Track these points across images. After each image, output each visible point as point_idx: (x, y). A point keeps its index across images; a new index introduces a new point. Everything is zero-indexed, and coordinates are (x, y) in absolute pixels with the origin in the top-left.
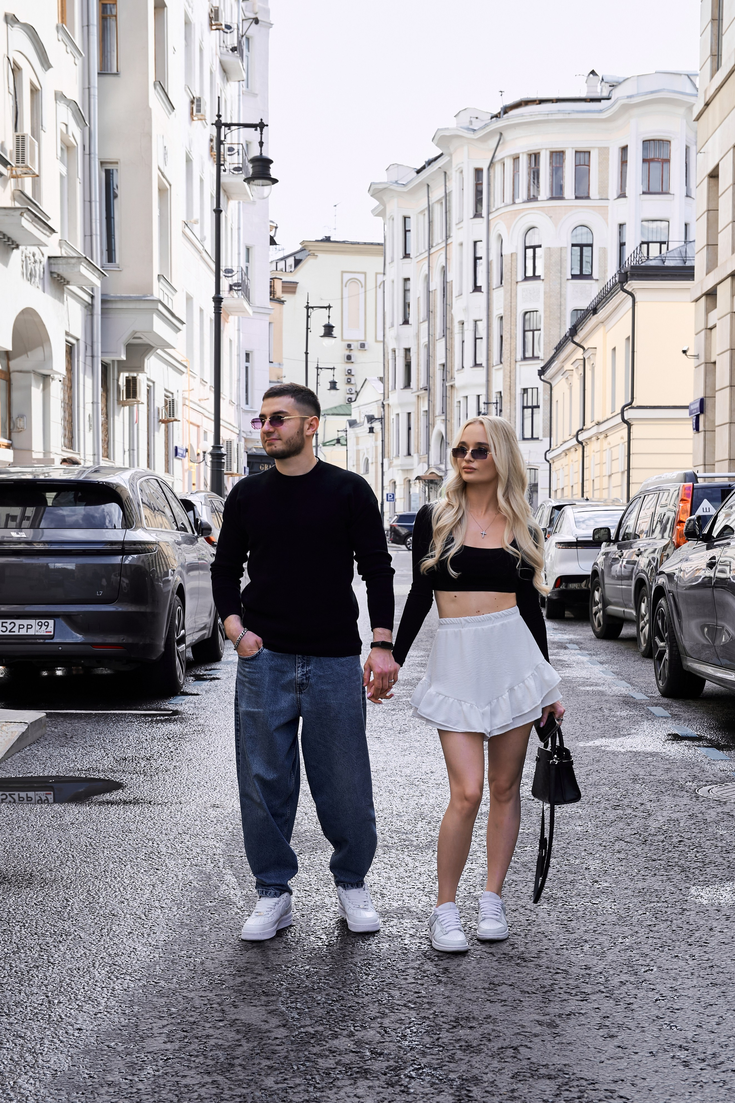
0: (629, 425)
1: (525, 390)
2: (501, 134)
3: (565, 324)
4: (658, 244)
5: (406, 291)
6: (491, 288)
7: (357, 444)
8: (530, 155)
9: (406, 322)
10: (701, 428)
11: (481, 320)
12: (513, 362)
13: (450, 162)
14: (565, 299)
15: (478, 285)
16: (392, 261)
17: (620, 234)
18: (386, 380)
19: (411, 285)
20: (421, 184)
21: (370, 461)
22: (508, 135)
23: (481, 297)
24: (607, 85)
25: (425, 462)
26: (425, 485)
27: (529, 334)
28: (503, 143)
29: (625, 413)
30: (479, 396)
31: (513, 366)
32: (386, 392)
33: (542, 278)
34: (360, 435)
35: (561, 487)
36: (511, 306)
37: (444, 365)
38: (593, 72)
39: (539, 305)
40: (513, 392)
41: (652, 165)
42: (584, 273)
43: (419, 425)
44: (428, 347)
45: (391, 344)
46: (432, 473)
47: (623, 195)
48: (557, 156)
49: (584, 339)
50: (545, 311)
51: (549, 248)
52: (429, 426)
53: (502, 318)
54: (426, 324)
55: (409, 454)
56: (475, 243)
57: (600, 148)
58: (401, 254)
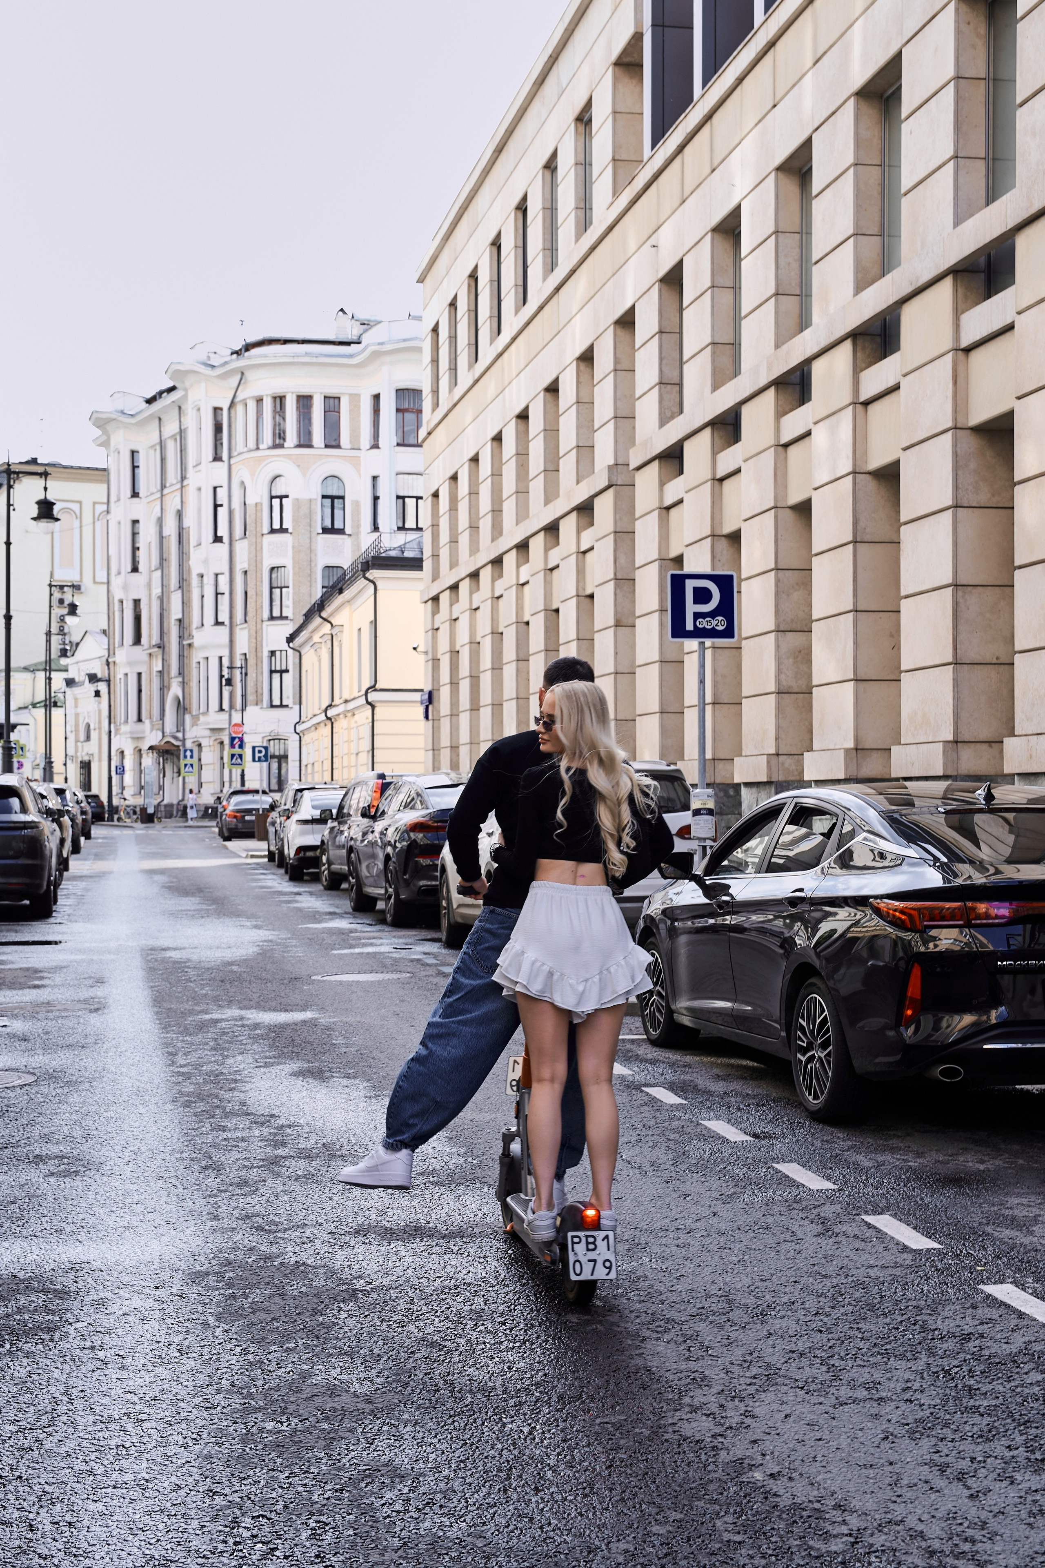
0: (373, 707)
1: (273, 653)
2: (243, 373)
3: (316, 582)
4: (415, 500)
5: (134, 534)
6: (233, 539)
7: (76, 706)
8: (275, 398)
9: (135, 569)
10: (430, 717)
11: (223, 574)
12: (259, 621)
13: (185, 397)
14: (316, 555)
15: (219, 534)
16: (119, 500)
17: (374, 486)
18: (111, 633)
19: (142, 528)
20: (151, 417)
21: (92, 727)
22: (250, 375)
23: (222, 549)
24: (358, 323)
25: (158, 729)
26: (160, 756)
27: (277, 592)
28: (245, 383)
29: (369, 695)
30: (221, 658)
31: (259, 626)
32: (111, 647)
33: (290, 531)
34: (78, 696)
35: (311, 762)
36: (256, 559)
37: (180, 621)
38: (342, 310)
39: (287, 560)
40: (259, 654)
41: (407, 415)
42: (336, 527)
43: (151, 688)
44: (161, 599)
45: (118, 594)
46: (168, 742)
47: (375, 446)
48: (305, 401)
49: (331, 615)
50: (294, 568)
51: (298, 499)
52: (164, 689)
53: (246, 572)
54: (159, 573)
55: (140, 720)
56: (215, 488)
57: (351, 395)
58: (129, 493)
